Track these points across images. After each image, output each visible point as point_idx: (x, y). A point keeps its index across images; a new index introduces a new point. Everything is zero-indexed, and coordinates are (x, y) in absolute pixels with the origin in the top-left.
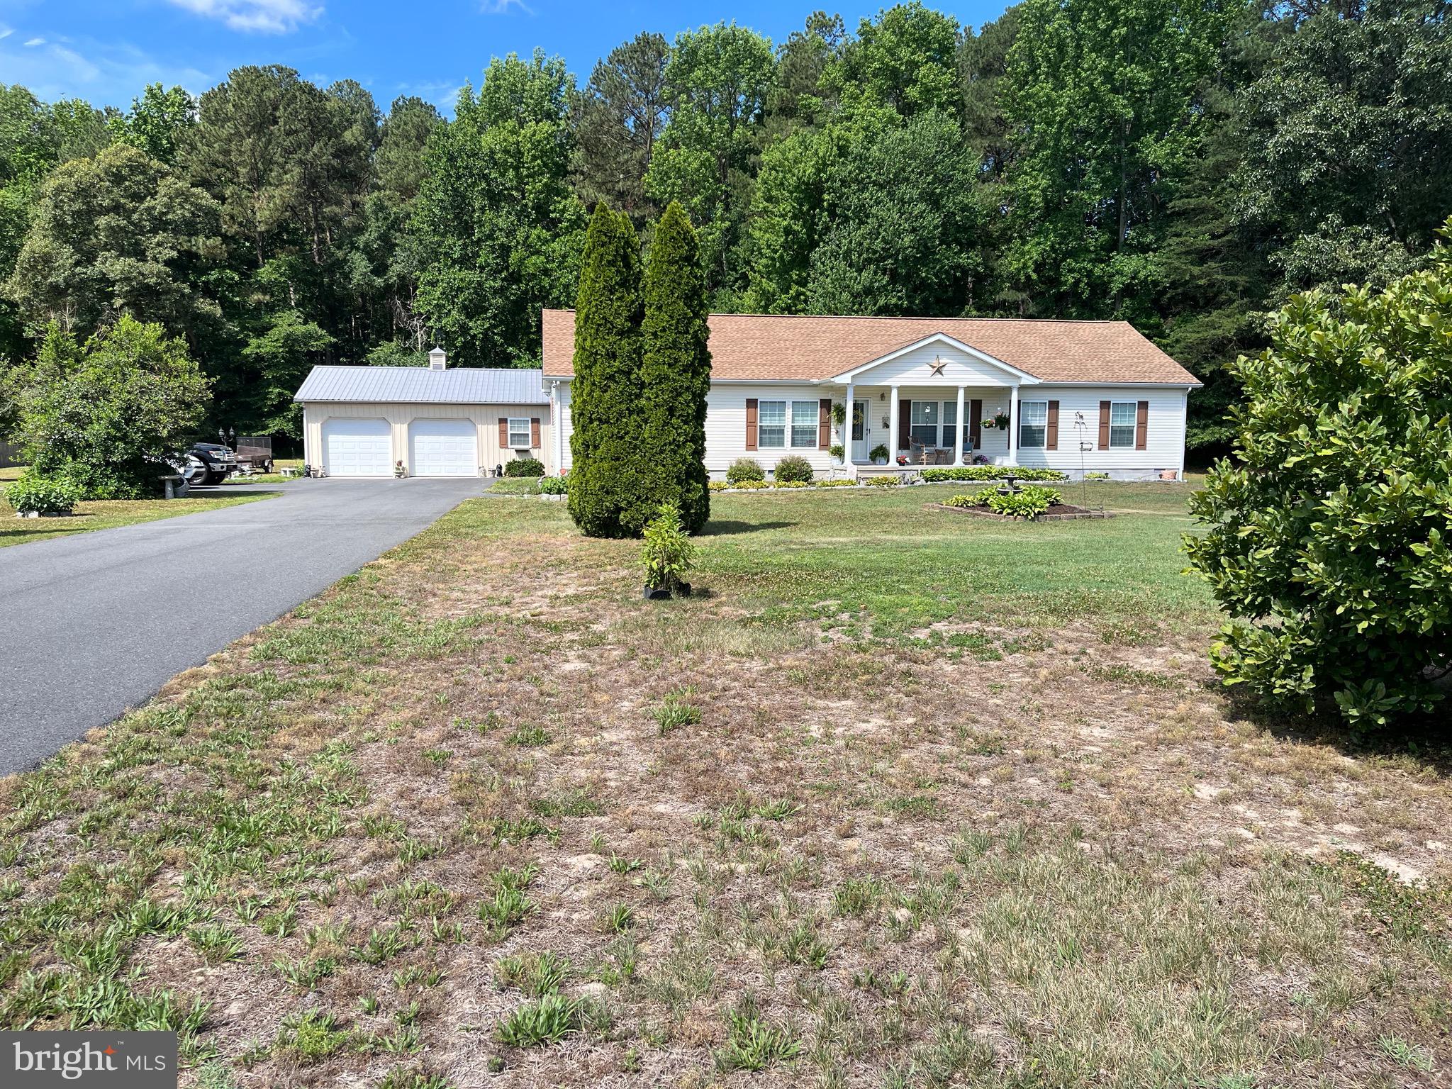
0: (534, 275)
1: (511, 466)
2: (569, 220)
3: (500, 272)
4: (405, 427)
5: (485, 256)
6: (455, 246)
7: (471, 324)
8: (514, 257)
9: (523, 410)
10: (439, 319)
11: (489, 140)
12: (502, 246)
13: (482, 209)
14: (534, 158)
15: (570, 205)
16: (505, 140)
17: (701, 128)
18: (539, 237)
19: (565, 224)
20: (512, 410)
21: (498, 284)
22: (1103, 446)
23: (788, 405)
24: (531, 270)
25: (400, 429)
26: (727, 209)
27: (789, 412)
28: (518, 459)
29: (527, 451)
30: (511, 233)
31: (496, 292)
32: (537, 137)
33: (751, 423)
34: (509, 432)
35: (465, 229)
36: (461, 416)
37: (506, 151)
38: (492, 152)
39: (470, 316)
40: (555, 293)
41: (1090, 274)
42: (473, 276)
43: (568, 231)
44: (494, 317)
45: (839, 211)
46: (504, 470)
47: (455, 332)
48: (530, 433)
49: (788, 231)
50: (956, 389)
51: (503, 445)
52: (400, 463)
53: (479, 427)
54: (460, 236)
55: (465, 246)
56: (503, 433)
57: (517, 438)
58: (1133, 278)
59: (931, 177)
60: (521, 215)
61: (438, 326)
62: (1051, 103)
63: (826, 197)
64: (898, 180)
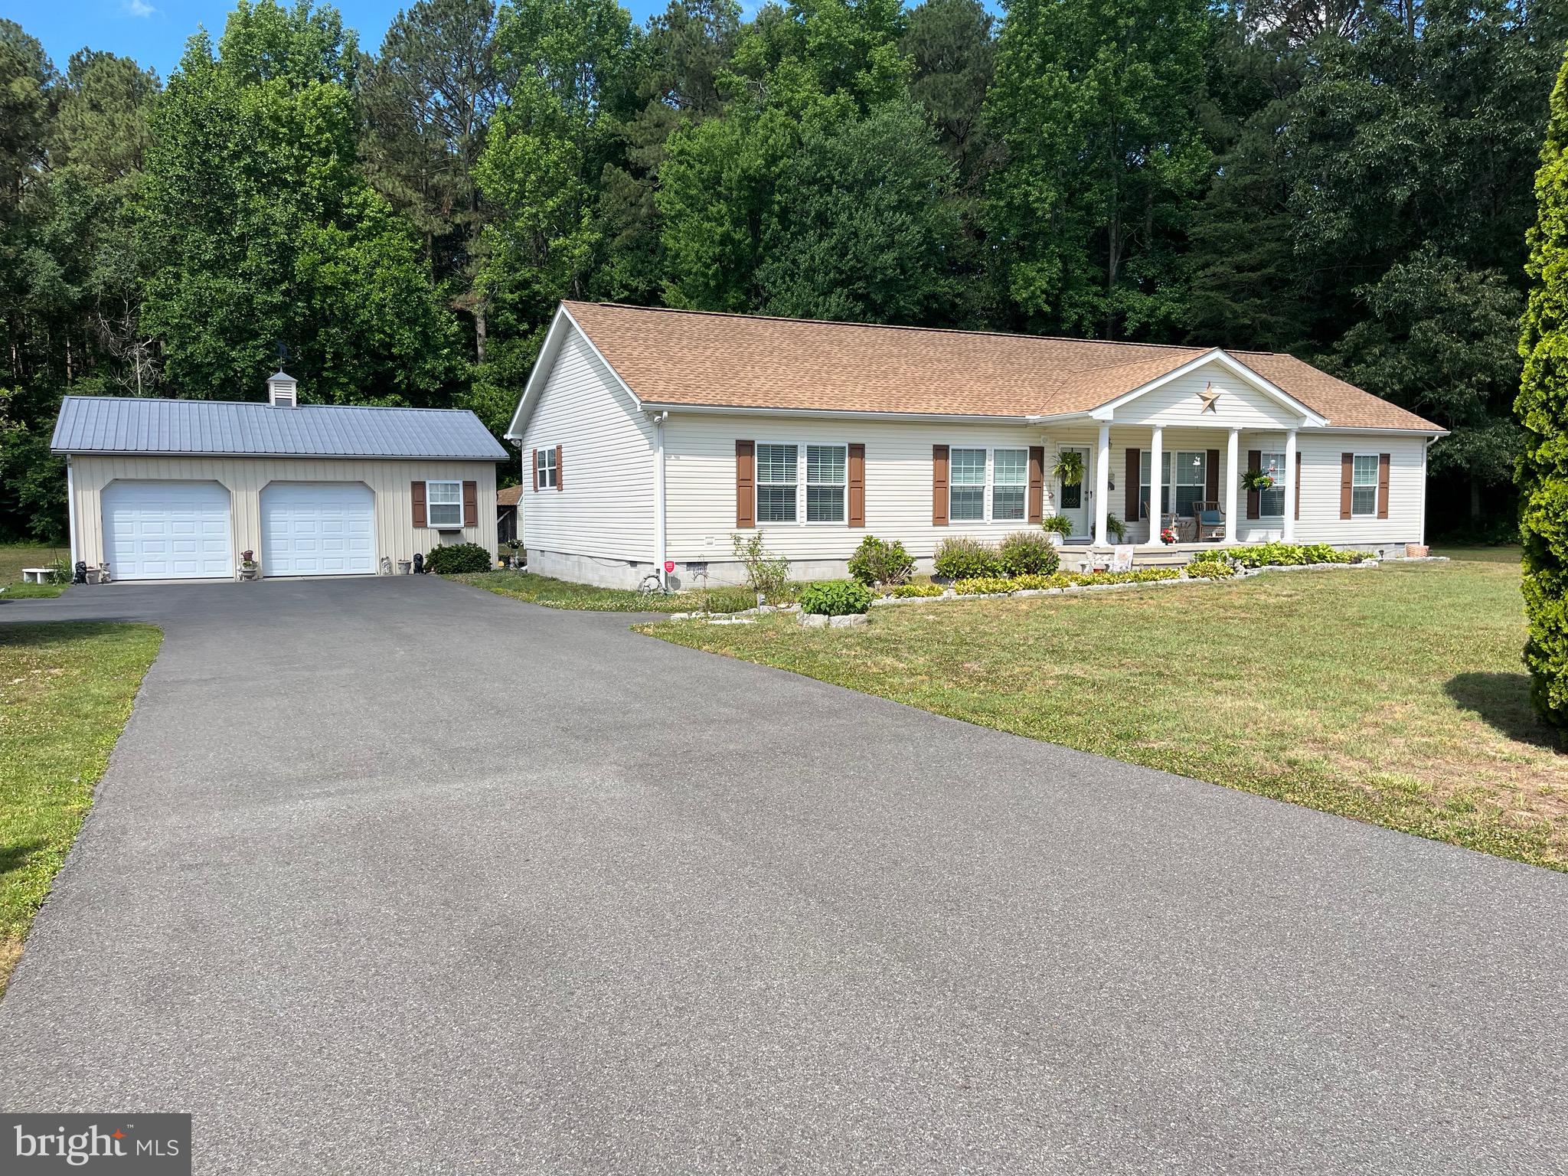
0: (332, 288)
1: (437, 555)
2: (371, 219)
3: (280, 282)
4: (254, 496)
5: (254, 258)
6: (203, 243)
7: (233, 354)
8: (301, 262)
9: (450, 469)
10: (182, 346)
11: (251, 100)
12: (282, 245)
13: (247, 192)
14: (320, 130)
15: (372, 199)
16: (274, 102)
17: (555, 111)
18: (332, 238)
19: (366, 224)
20: (432, 468)
21: (277, 298)
22: (1345, 514)
23: (990, 455)
24: (329, 281)
25: (247, 500)
26: (596, 215)
27: (990, 465)
28: (446, 545)
29: (457, 532)
30: (292, 226)
31: (273, 309)
32: (325, 101)
33: (940, 483)
34: (428, 504)
35: (217, 221)
36: (350, 478)
37: (276, 119)
38: (258, 117)
39: (233, 343)
40: (364, 315)
41: (1094, 309)
42: (238, 287)
43: (369, 235)
44: (268, 345)
45: (793, 217)
46: (425, 561)
47: (210, 364)
48: (461, 503)
49: (726, 239)
50: (1225, 433)
51: (419, 522)
52: (248, 556)
53: (380, 495)
54: (211, 230)
55: (219, 245)
56: (419, 504)
57: (445, 512)
58: (1148, 316)
59: (909, 181)
60: (305, 205)
61: (181, 355)
62: (1067, 98)
63: (778, 197)
64: (872, 180)
